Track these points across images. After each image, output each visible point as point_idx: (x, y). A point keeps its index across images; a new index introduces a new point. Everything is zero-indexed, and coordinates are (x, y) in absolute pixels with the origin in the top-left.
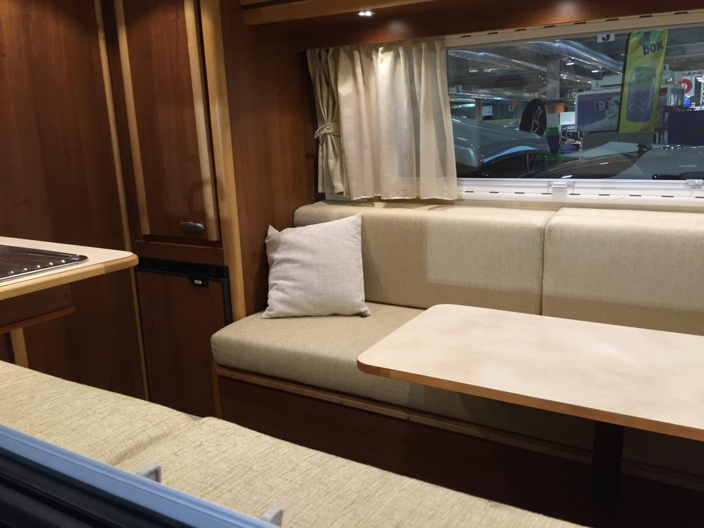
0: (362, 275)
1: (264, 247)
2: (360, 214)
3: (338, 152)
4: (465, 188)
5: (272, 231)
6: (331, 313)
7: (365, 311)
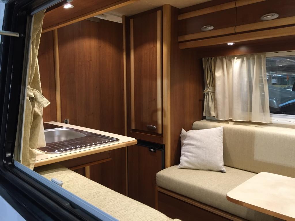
0: (223, 154)
1: (180, 137)
2: (223, 126)
3: (213, 99)
4: (273, 118)
5: (183, 131)
6: (208, 169)
7: (224, 170)
